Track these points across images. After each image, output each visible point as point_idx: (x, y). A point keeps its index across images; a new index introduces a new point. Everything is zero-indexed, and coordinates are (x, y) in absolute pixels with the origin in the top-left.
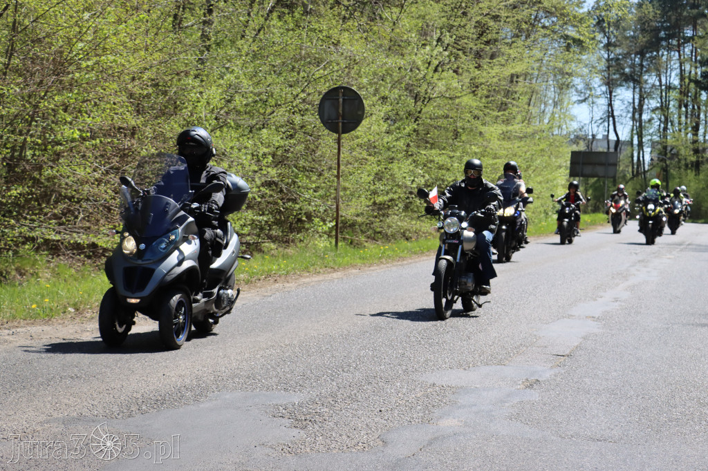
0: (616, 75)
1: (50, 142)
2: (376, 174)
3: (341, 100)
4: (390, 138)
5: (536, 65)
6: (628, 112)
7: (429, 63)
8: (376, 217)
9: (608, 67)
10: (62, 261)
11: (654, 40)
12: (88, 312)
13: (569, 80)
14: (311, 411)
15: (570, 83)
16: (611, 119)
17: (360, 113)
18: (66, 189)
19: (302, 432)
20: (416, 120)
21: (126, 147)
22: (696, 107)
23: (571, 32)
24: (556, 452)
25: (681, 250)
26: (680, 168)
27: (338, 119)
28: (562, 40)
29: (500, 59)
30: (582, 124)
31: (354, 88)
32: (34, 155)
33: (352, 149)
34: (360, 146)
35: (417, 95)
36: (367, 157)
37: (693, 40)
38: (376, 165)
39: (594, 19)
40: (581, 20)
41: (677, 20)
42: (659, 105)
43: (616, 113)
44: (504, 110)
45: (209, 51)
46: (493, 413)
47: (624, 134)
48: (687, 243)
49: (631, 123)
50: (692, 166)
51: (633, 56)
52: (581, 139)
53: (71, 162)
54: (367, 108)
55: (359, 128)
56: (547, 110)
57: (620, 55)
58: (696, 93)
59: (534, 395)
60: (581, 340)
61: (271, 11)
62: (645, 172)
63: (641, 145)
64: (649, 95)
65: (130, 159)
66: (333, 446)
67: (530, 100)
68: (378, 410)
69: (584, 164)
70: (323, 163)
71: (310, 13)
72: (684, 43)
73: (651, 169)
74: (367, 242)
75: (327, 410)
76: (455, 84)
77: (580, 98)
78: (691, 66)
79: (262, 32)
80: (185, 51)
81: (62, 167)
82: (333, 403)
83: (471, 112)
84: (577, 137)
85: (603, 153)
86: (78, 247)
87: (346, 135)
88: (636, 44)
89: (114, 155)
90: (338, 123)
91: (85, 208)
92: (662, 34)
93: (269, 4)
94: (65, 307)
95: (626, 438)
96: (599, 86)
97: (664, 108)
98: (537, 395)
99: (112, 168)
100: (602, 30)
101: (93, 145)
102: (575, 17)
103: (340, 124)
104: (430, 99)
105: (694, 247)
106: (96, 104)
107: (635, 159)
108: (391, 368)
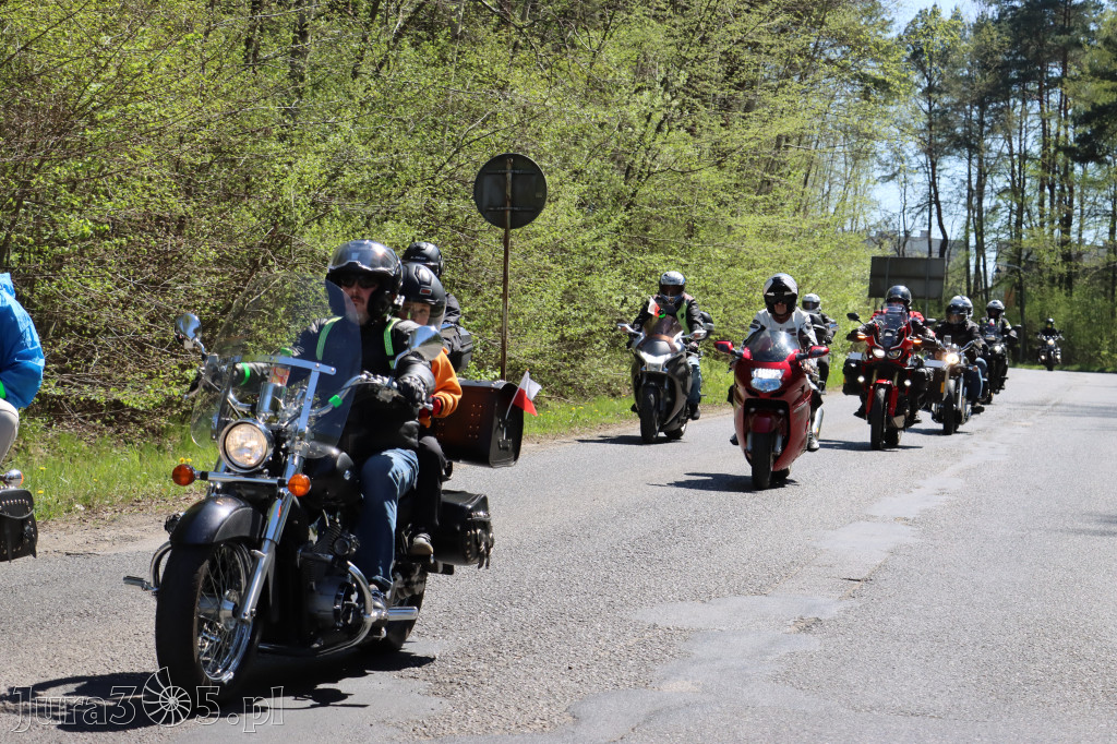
0: (941, 138)
1: (47, 240)
2: (566, 292)
3: (509, 175)
4: (588, 235)
5: (817, 122)
6: (961, 196)
7: (649, 118)
8: (565, 359)
9: (930, 125)
10: (66, 429)
11: (1001, 82)
12: (106, 511)
13: (869, 145)
14: (460, 668)
15: (870, 149)
16: (934, 206)
17: (539, 195)
18: (73, 315)
19: (446, 702)
20: (628, 207)
21: (169, 249)
22: (1067, 189)
23: (872, 69)
24: (846, 734)
25: (1044, 414)
26: (1041, 284)
27: (505, 205)
28: (857, 82)
29: (760, 111)
30: (889, 214)
31: (531, 157)
32: (22, 260)
33: (526, 254)
34: (540, 248)
35: (629, 168)
36: (552, 266)
37: (1062, 83)
38: (564, 278)
39: (908, 49)
40: (887, 51)
41: (1038, 52)
42: (1008, 185)
43: (941, 198)
44: (767, 193)
45: (301, 98)
46: (748, 672)
47: (955, 231)
48: (1054, 402)
49: (966, 213)
50: (1061, 281)
51: (968, 107)
52: (887, 237)
53: (81, 272)
54: (551, 189)
55: (539, 220)
56: (833, 191)
57: (948, 105)
58: (1066, 167)
59: (813, 643)
60: (886, 555)
61: (399, 35)
62: (987, 290)
63: (980, 248)
64: (994, 171)
65: (174, 267)
66: (494, 723)
67: (807, 176)
68: (566, 666)
69: (890, 277)
70: (482, 275)
71: (461, 38)
72: (1048, 88)
73: (997, 285)
74: (550, 399)
75: (485, 666)
76: (689, 150)
77: (884, 174)
78: (1059, 125)
79: (385, 68)
80: (265, 98)
81: (66, 279)
82: (495, 655)
83: (714, 195)
84: (882, 235)
85: (922, 259)
86: (91, 407)
87: (518, 231)
88: (972, 89)
89: (150, 262)
90: (504, 211)
91: (103, 344)
92: (1013, 74)
93: (396, 23)
94: (71, 503)
95: (956, 711)
96: (915, 155)
97: (1016, 190)
98: (818, 643)
99: (146, 282)
100: (921, 67)
101: (116, 245)
102: (877, 46)
103: (508, 213)
104: (650, 174)
105: (1064, 408)
106: (120, 180)
107: (972, 269)
108: (587, 599)
